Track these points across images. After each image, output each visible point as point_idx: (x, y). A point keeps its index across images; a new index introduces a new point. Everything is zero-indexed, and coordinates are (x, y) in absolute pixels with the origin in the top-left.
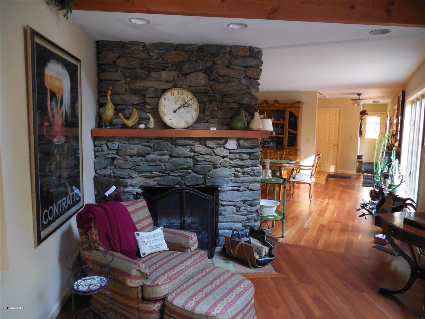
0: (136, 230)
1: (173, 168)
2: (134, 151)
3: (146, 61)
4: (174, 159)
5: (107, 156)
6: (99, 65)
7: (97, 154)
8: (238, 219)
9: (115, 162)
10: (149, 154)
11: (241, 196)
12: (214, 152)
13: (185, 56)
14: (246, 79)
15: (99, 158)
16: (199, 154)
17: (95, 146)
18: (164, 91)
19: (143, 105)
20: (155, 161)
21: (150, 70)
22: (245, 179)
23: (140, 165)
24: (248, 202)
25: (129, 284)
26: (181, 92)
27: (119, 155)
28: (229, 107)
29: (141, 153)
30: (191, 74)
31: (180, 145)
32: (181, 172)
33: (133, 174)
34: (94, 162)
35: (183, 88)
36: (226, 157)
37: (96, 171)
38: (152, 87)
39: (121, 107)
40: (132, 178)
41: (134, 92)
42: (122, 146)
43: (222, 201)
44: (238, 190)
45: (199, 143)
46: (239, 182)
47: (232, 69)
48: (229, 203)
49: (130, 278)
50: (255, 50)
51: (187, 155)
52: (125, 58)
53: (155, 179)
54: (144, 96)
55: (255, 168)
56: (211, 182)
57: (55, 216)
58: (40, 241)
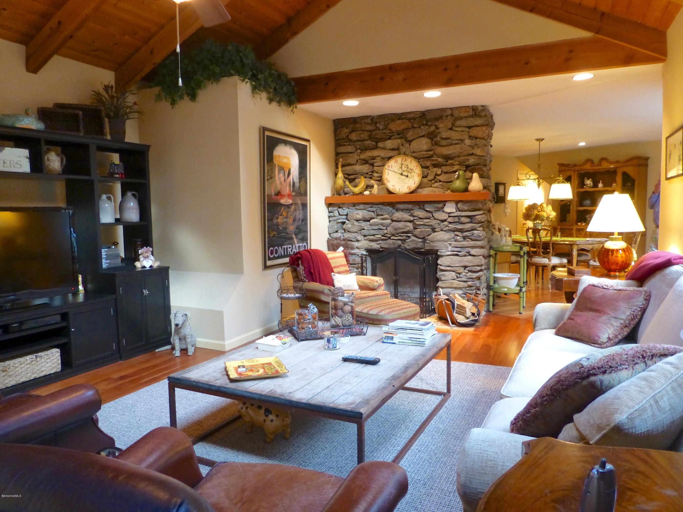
0: (333, 271)
1: (394, 232)
2: (359, 217)
3: (373, 133)
4: (394, 223)
5: (338, 221)
6: (336, 140)
7: (331, 219)
8: (457, 285)
9: (344, 226)
10: (374, 218)
11: (460, 262)
12: (433, 217)
13: (408, 124)
14: (472, 139)
15: (332, 223)
16: (418, 218)
17: (329, 212)
18: (390, 158)
19: (371, 173)
20: (378, 225)
21: (377, 141)
22: (465, 243)
23: (365, 228)
24: (468, 268)
26: (404, 159)
27: (348, 220)
28: (453, 170)
29: (365, 217)
30: (415, 140)
31: (400, 210)
32: (400, 236)
33: (359, 238)
34: (328, 226)
35: (407, 155)
36: (445, 221)
37: (330, 234)
38: (378, 156)
39: (352, 177)
40: (358, 241)
41: (365, 162)
42: (350, 211)
43: (441, 265)
44: (457, 255)
45: (418, 207)
46: (458, 246)
47: (455, 130)
48: (448, 268)
50: (480, 108)
51: (407, 219)
52: (356, 132)
53: (378, 242)
54: (372, 165)
55: (475, 232)
56: (430, 246)
57: (280, 255)
58: (266, 267)
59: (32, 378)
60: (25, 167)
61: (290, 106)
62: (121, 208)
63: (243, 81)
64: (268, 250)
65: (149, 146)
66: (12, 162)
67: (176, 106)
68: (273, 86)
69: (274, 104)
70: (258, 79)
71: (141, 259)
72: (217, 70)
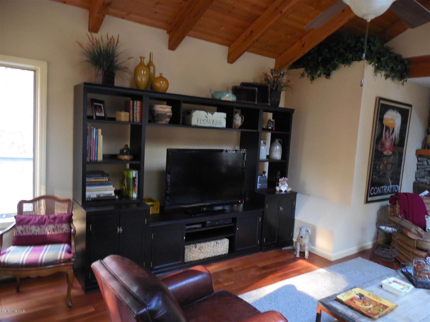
0: (427, 215)
5: (426, 169)
7: (419, 167)
15: (420, 170)
17: (418, 161)
25: (408, 235)
34: (416, 172)
37: (416, 178)
49: (410, 232)
57: (378, 193)
58: (367, 202)
59: (213, 256)
60: (224, 124)
61: (401, 80)
62: (271, 150)
63: (370, 64)
64: (371, 188)
65: (294, 110)
66: (217, 121)
67: (314, 82)
68: (391, 65)
69: (389, 80)
70: (380, 61)
71: (280, 185)
72: (350, 56)
